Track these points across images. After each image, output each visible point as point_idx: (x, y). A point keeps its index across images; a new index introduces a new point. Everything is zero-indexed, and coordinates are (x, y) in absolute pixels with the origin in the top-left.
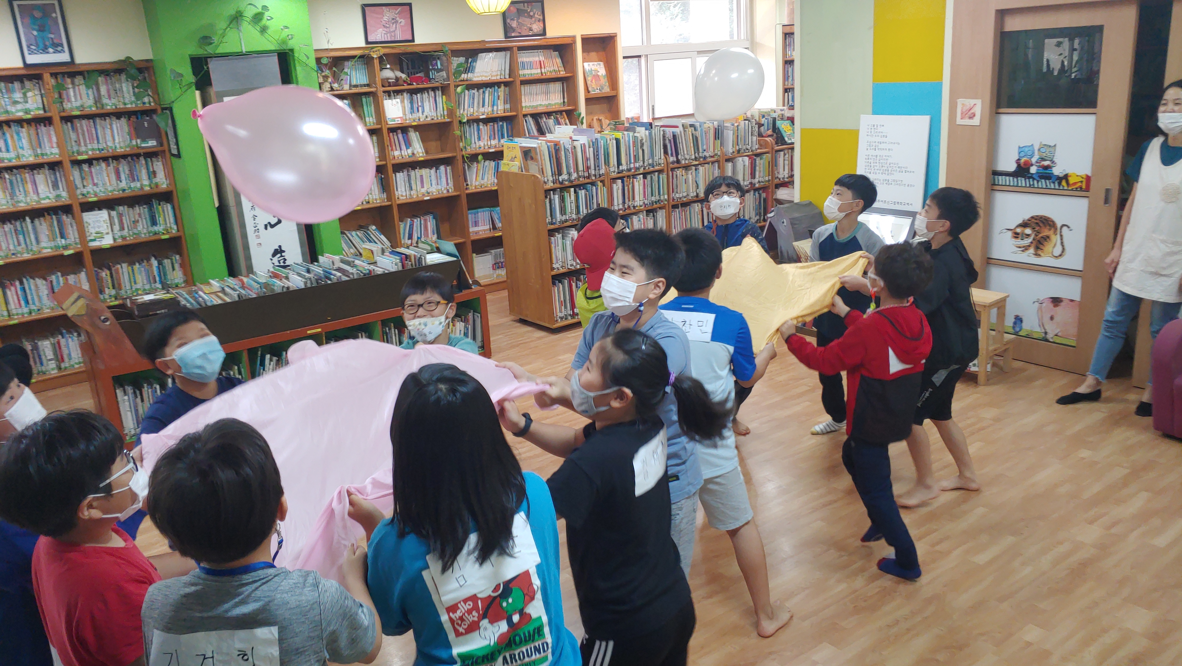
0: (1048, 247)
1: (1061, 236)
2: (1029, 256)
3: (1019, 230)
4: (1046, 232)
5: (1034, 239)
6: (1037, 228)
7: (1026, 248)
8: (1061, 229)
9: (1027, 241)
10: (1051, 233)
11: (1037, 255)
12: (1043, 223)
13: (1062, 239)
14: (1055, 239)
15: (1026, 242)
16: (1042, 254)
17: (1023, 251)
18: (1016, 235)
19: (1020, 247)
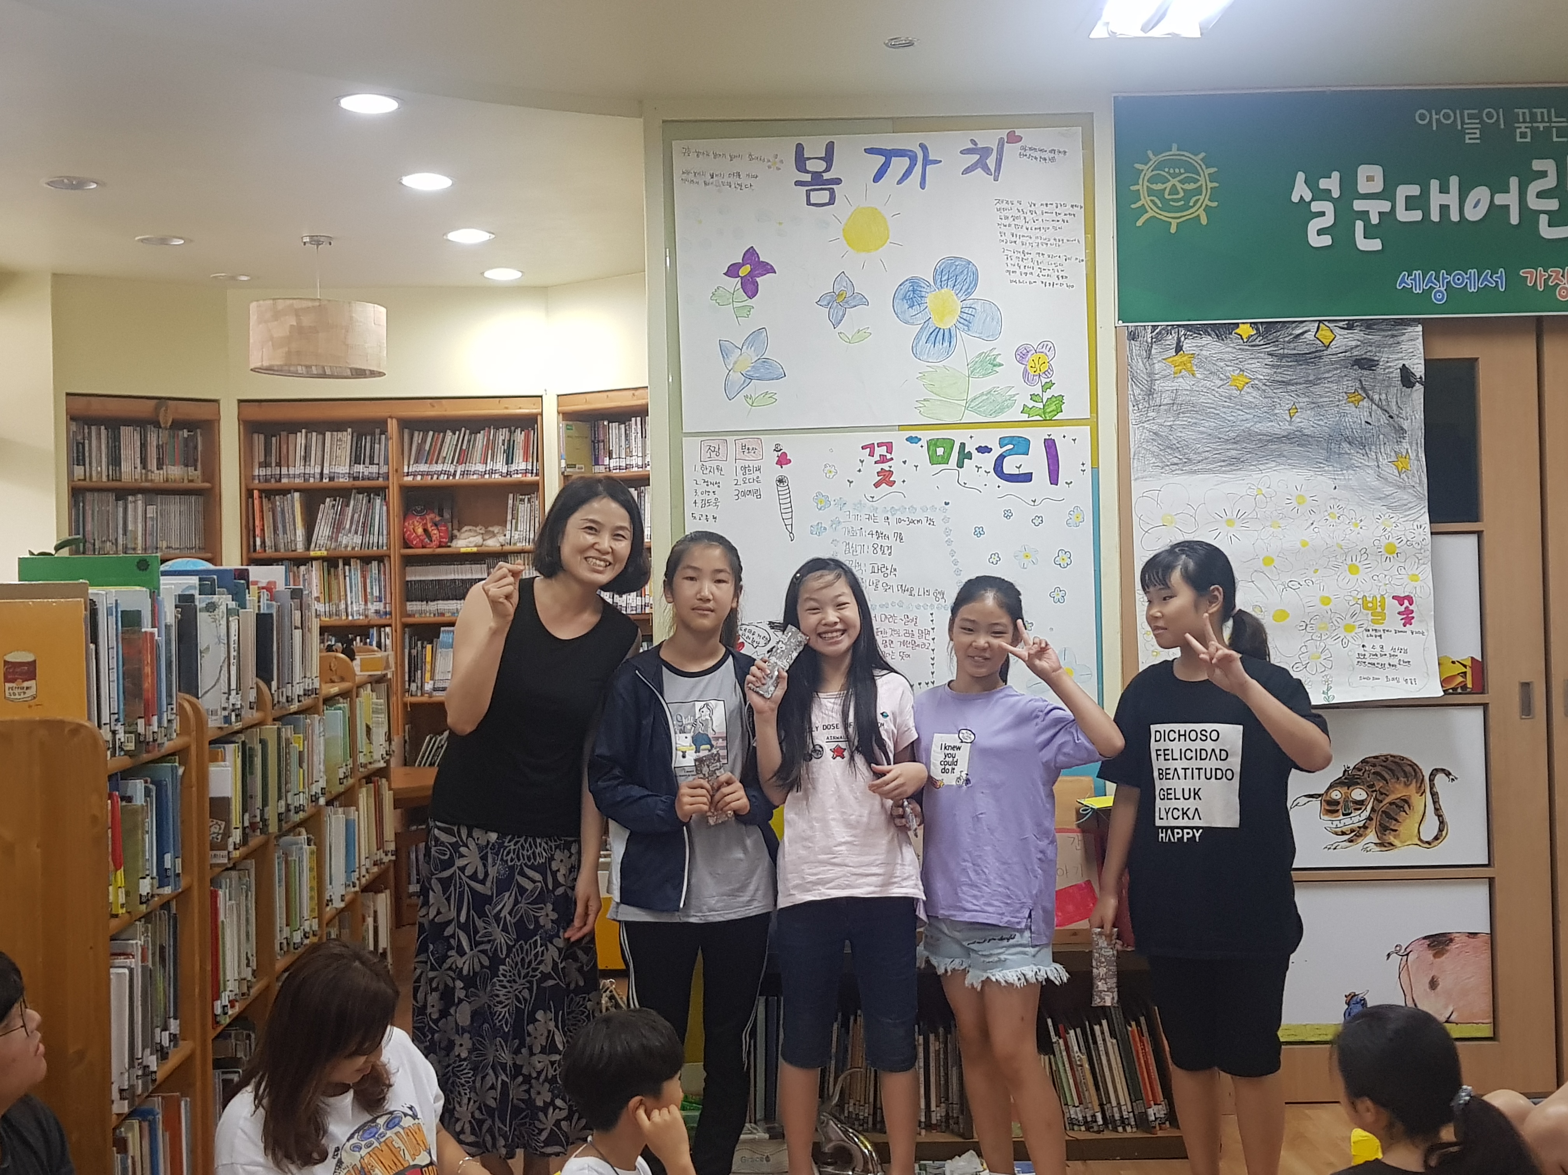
0: (1408, 825)
1: (1434, 795)
2: (1365, 849)
3: (1336, 795)
4: (1398, 791)
5: (1373, 810)
6: (1379, 785)
7: (1356, 834)
8: (1431, 780)
9: (1358, 818)
10: (1411, 791)
11: (1385, 845)
12: (1391, 770)
13: (1434, 803)
14: (1421, 802)
15: (1356, 820)
16: (1396, 842)
17: (1350, 841)
18: (1331, 807)
19: (1343, 833)
